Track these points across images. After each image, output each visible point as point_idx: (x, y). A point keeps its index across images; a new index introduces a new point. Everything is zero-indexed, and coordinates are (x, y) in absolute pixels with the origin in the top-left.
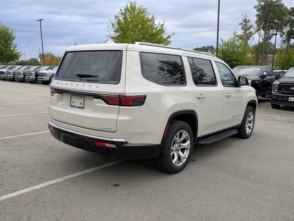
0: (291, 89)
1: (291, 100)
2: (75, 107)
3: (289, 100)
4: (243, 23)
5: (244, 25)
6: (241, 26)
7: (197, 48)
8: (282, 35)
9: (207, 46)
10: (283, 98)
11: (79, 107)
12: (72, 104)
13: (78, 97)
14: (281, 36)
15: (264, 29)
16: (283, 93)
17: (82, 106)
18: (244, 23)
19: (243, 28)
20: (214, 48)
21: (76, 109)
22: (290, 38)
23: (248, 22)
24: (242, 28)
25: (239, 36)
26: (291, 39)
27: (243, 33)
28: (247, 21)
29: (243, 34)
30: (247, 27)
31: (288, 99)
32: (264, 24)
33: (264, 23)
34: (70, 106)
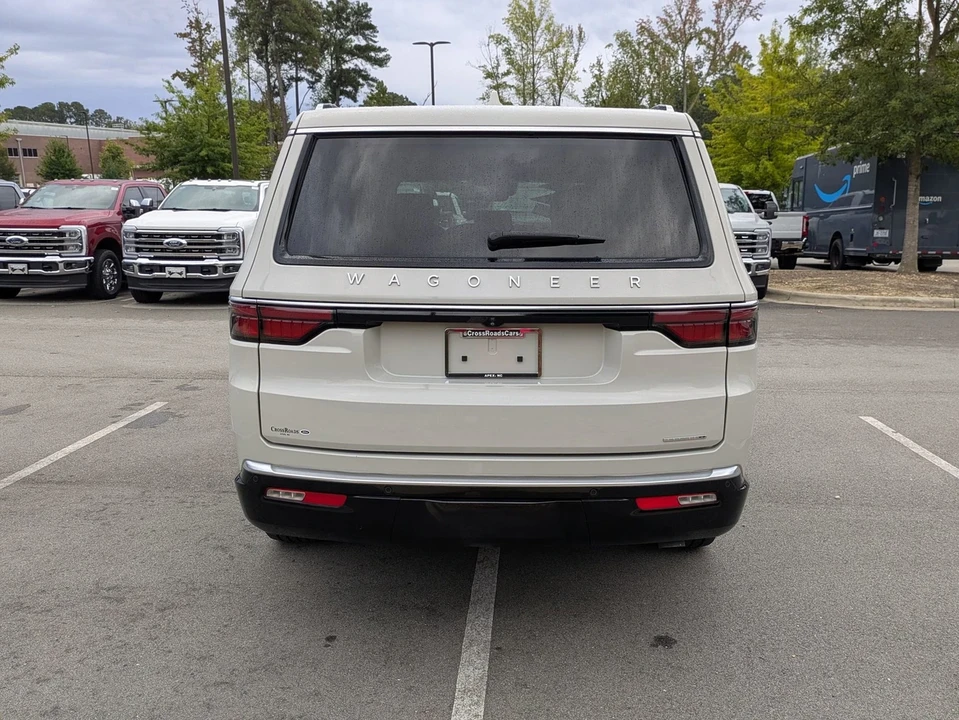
2: (481, 376)
4: (190, 34)
5: (194, 41)
6: (185, 43)
7: (19, 107)
8: (313, 83)
9: (60, 103)
11: (506, 376)
12: (457, 367)
13: (498, 333)
14: (312, 85)
15: (262, 59)
17: (523, 368)
18: (195, 34)
19: (192, 51)
20: (88, 111)
22: (338, 93)
23: (205, 30)
24: (189, 49)
25: (184, 74)
26: (341, 97)
27: (195, 66)
28: (204, 26)
29: (197, 69)
30: (206, 48)
32: (260, 44)
33: (260, 39)
34: (449, 376)
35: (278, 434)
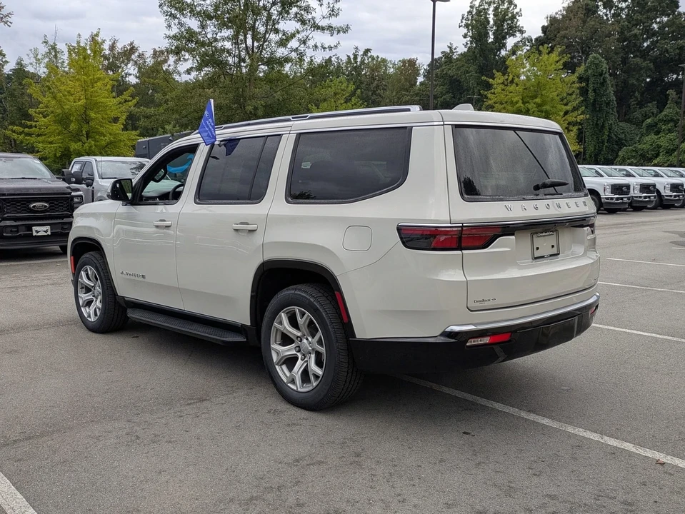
0: (34, 207)
1: (37, 232)
2: (543, 257)
3: (34, 234)
10: (18, 231)
11: (551, 256)
12: (537, 254)
13: (547, 234)
16: (16, 219)
17: (554, 251)
21: (545, 261)
31: (32, 231)
34: (536, 258)
35: (478, 304)
